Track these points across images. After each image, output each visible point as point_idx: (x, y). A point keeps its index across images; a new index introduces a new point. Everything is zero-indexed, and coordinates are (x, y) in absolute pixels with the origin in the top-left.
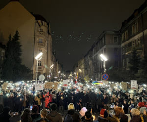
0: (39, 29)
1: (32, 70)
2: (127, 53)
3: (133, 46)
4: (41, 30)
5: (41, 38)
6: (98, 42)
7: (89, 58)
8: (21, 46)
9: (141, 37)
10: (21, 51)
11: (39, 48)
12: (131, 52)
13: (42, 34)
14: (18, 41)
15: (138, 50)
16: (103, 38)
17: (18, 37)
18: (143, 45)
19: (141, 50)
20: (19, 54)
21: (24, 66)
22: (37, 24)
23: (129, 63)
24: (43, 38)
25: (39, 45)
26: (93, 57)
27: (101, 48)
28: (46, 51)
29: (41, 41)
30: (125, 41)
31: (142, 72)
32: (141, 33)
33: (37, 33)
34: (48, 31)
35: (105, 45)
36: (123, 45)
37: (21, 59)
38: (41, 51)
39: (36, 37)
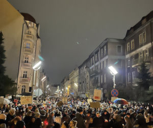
0: (27, 31)
1: (16, 82)
2: (133, 66)
3: (140, 58)
4: (29, 33)
6: (98, 51)
8: (5, 51)
11: (25, 55)
14: (2, 44)
18: (152, 58)
19: (149, 63)
20: (3, 62)
21: (7, 77)
22: (25, 25)
24: (30, 43)
25: (26, 51)
26: (91, 68)
27: (101, 58)
29: (28, 46)
30: (131, 51)
33: (25, 36)
34: (37, 34)
35: (107, 54)
36: (128, 56)
37: (5, 67)
38: (28, 59)
39: (23, 41)
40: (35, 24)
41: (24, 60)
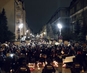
1: (14, 33)
2: (73, 22)
3: (77, 17)
4: (18, 7)
5: (19, 12)
6: (55, 15)
7: (49, 25)
9: (82, 12)
10: (7, 22)
11: (17, 19)
12: (76, 22)
13: (20, 10)
14: (5, 15)
15: (80, 21)
16: (59, 12)
17: (5, 12)
18: (83, 17)
20: (6, 24)
21: (10, 31)
22: (15, 3)
23: (74, 28)
24: (20, 12)
25: (18, 17)
26: (52, 24)
27: (57, 19)
28: (22, 21)
29: (19, 14)
30: (72, 14)
31: (82, 34)
32: (82, 10)
33: (16, 9)
34: (23, 7)
35: (60, 16)
36: (71, 17)
37: (8, 27)
38: (19, 21)
39: (16, 12)
40: (21, 2)
41: (18, 22)
